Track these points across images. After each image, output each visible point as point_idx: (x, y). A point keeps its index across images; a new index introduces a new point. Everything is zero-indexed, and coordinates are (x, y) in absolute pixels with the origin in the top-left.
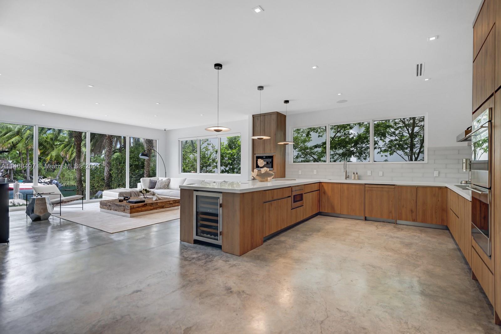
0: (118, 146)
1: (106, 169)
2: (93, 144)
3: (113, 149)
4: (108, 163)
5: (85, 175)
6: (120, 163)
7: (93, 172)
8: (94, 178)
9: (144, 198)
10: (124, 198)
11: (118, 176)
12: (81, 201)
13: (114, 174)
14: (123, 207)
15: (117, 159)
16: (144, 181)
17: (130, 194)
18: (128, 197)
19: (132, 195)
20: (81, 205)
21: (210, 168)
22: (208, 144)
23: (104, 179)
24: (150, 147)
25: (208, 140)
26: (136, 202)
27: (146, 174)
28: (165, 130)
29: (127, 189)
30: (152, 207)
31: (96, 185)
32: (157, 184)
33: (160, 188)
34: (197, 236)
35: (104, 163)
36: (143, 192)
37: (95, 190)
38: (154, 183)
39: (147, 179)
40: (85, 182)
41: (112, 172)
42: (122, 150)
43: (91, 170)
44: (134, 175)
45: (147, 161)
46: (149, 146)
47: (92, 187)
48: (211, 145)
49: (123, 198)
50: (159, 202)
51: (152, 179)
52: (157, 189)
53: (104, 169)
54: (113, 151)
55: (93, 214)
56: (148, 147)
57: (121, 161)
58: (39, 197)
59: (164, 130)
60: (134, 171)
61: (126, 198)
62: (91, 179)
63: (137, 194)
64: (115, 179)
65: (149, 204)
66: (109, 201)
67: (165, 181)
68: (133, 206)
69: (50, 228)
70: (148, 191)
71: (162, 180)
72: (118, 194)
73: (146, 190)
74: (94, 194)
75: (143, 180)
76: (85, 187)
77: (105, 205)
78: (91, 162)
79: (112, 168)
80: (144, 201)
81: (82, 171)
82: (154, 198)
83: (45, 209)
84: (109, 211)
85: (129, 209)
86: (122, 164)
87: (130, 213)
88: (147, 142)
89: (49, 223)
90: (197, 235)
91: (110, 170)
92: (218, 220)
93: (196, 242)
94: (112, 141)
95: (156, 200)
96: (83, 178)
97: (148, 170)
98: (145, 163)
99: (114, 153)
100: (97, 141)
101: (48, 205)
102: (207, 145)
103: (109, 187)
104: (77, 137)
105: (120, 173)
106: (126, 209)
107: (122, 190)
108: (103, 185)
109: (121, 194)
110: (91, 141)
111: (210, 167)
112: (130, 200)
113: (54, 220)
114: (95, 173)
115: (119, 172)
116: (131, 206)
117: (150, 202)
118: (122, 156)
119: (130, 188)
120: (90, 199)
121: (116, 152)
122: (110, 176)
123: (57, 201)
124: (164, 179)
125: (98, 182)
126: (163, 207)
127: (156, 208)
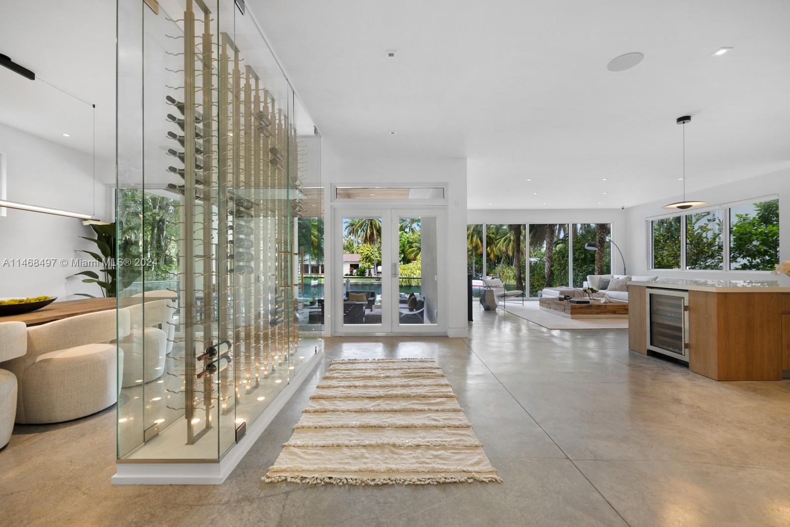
0: (562, 236)
1: (547, 265)
2: (532, 235)
3: (555, 239)
4: (549, 258)
5: (524, 273)
6: (563, 257)
7: (533, 268)
8: (534, 275)
9: (590, 299)
10: (565, 297)
11: (561, 273)
12: (522, 298)
13: (556, 271)
14: (563, 306)
15: (560, 251)
16: (591, 279)
17: (573, 294)
18: (569, 297)
19: (576, 295)
20: (522, 302)
21: (713, 261)
22: (709, 220)
23: (545, 278)
24: (602, 234)
25: (708, 213)
26: (578, 302)
27: (598, 270)
28: (623, 208)
29: (571, 288)
30: (599, 311)
31: (536, 284)
32: (610, 283)
33: (615, 290)
34: (651, 346)
35: (545, 259)
36: (587, 291)
37: (534, 290)
38: (606, 282)
39: (597, 277)
40: (525, 280)
41: (554, 268)
42: (565, 241)
43: (531, 267)
44: (581, 273)
45: (598, 253)
46: (602, 232)
47: (532, 286)
48: (717, 221)
49: (563, 296)
50: (608, 305)
51: (605, 277)
52: (610, 290)
53: (544, 265)
54: (555, 243)
55: (532, 311)
56: (600, 233)
57: (563, 254)
58: (489, 289)
59: (621, 208)
60: (582, 266)
61: (568, 298)
62: (531, 277)
63: (582, 294)
64: (557, 276)
65: (595, 305)
66: (548, 299)
67: (622, 280)
68: (575, 305)
69: (497, 317)
70: (595, 290)
71: (618, 278)
72: (558, 292)
73: (592, 289)
74: (534, 293)
75: (590, 277)
76: (525, 286)
77: (545, 303)
78: (530, 257)
79: (554, 263)
80: (588, 302)
81: (521, 268)
82: (603, 301)
83: (493, 301)
84: (548, 309)
85: (570, 308)
86: (565, 259)
87: (571, 314)
88: (598, 227)
89: (495, 313)
90: (651, 344)
91: (552, 266)
92: (681, 328)
93: (651, 353)
94: (553, 230)
95: (604, 303)
96: (522, 275)
97: (600, 265)
98: (596, 256)
99: (556, 245)
100: (536, 231)
101: (495, 298)
102: (707, 222)
103: (550, 285)
104: (517, 229)
105: (563, 270)
106: (567, 308)
107: (564, 288)
108: (544, 284)
109: (561, 293)
110: (530, 233)
111: (713, 259)
112: (572, 300)
113: (500, 311)
114: (535, 270)
115: (562, 268)
116: (572, 306)
117: (597, 303)
118: (565, 248)
119: (574, 287)
120: (530, 297)
121: (559, 243)
122: (551, 273)
123: (502, 294)
124: (622, 277)
125: (538, 281)
126: (614, 312)
127: (605, 313)
